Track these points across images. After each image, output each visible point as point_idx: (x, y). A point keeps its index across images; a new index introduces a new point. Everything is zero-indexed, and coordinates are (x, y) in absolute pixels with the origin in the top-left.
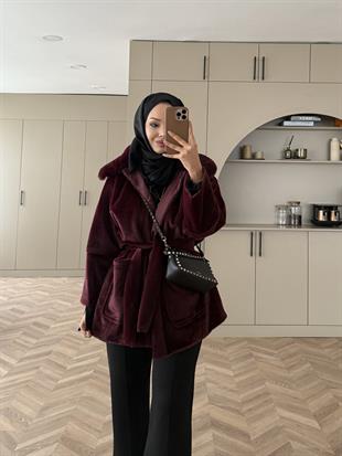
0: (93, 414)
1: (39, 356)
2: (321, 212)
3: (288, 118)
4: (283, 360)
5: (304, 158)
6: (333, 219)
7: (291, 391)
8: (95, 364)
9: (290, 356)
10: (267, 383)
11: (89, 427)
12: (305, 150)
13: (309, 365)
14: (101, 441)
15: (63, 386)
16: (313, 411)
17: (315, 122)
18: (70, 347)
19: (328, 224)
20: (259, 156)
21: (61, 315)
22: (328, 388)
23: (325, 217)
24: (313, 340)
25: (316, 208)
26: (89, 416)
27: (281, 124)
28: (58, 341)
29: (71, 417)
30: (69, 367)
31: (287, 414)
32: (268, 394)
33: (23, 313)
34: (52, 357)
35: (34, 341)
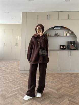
0: (9, 89)
1: (2, 77)
2: (62, 46)
3: (55, 27)
4: (53, 78)
5: (59, 35)
6: (64, 48)
7: (53, 85)
8: (13, 78)
9: (54, 77)
10: (48, 83)
11: (8, 92)
12: (59, 34)
13: (58, 79)
14: (9, 95)
15: (5, 83)
16: (56, 89)
17: (60, 28)
18: (9, 75)
19: (63, 49)
20: (49, 35)
21: (10, 68)
22: (61, 84)
23: (63, 47)
24: (60, 74)
25: (61, 45)
26: (8, 90)
27: (53, 28)
28: (7, 74)
29: (4, 90)
30: (8, 79)
31: (50, 89)
32: (48, 85)
33: (2, 68)
34: (5, 77)
35: (2, 74)
